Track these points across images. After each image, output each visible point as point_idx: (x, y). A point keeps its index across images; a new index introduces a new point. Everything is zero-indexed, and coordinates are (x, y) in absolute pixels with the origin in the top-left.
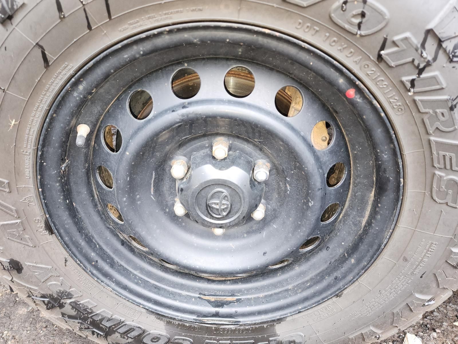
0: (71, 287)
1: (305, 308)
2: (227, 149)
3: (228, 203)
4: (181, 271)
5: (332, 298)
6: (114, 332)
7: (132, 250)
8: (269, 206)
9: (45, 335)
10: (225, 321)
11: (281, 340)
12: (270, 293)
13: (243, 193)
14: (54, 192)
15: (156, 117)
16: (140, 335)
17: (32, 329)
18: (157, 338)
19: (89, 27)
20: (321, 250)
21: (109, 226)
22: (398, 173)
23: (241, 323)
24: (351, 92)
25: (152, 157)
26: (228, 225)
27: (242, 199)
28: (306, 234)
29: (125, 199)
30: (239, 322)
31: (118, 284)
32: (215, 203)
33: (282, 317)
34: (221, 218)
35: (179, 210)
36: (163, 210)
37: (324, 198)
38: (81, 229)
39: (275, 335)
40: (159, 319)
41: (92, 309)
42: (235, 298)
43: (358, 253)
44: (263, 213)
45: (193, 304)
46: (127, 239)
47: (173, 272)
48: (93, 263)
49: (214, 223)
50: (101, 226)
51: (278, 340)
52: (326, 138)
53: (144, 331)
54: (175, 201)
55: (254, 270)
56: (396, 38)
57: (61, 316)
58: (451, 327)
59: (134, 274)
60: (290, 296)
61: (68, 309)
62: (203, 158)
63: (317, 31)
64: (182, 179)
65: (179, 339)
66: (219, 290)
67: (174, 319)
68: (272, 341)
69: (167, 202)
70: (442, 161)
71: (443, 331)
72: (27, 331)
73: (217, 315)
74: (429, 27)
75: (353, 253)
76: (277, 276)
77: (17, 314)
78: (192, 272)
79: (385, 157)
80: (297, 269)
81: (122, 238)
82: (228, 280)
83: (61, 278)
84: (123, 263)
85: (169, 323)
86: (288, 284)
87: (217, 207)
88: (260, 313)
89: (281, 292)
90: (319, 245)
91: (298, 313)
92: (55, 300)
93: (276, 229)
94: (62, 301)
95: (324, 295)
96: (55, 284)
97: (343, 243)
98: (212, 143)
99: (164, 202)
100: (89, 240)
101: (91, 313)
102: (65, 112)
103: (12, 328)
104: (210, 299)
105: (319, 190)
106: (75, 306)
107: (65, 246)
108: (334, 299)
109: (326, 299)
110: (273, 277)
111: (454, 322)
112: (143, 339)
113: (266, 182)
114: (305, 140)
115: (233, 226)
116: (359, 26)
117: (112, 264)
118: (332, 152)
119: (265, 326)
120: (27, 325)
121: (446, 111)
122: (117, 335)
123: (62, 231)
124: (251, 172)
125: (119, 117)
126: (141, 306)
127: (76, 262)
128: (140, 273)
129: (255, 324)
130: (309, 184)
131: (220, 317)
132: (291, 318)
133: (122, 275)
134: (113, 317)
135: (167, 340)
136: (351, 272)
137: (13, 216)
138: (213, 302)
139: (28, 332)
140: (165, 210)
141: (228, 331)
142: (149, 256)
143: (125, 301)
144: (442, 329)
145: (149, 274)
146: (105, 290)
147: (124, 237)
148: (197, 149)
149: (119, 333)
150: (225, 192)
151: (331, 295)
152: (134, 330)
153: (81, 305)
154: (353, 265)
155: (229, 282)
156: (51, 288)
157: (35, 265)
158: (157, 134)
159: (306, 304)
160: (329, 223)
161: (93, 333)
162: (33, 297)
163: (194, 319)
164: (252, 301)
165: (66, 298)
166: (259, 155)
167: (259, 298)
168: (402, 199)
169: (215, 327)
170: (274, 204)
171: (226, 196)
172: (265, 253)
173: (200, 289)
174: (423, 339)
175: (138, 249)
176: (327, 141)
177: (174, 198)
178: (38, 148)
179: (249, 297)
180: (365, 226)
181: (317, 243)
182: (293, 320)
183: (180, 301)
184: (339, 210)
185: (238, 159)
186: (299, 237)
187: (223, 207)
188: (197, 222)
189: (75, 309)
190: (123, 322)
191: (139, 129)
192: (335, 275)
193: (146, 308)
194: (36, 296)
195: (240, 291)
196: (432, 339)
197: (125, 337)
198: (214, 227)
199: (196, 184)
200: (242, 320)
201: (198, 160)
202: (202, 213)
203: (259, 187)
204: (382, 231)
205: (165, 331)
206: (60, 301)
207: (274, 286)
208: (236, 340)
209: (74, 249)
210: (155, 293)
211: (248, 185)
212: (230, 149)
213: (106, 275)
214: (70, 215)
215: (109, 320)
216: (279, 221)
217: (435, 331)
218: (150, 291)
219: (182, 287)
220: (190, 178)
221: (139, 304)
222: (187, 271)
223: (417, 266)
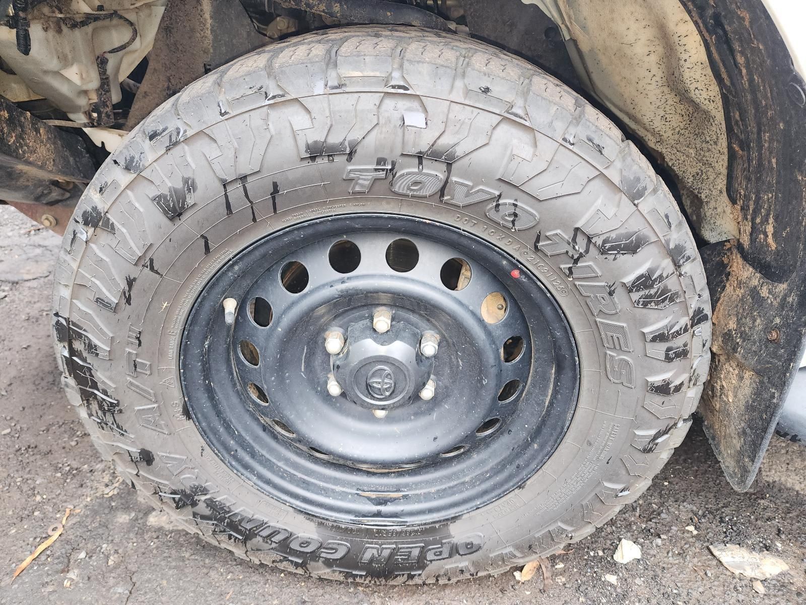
0: (206, 482)
1: (484, 503)
2: (389, 322)
3: (391, 382)
4: (334, 462)
5: (514, 490)
6: (255, 535)
7: (275, 437)
8: (440, 383)
9: (157, 548)
10: (388, 521)
11: (456, 542)
12: (443, 487)
13: (408, 370)
14: (195, 373)
15: (312, 292)
16: (287, 538)
17: (140, 541)
18: (307, 542)
19: (254, 220)
20: (502, 434)
21: (248, 408)
22: (572, 351)
23: (408, 524)
24: (516, 273)
25: (306, 331)
26: (392, 406)
27: (407, 377)
28: (481, 415)
29: (273, 378)
30: (407, 522)
31: (260, 477)
32: (376, 381)
33: (457, 515)
34: (383, 398)
35: (334, 389)
36: (315, 389)
37: (499, 375)
38: (219, 413)
39: (449, 536)
40: (309, 519)
41: (231, 507)
42: (401, 494)
43: (541, 437)
44: (432, 391)
45: (350, 501)
46: (270, 423)
47: (324, 464)
48: (232, 453)
49: (375, 405)
50: (239, 409)
51: (452, 542)
52: (502, 306)
53: (291, 534)
54: (328, 378)
55: (423, 458)
56: (548, 234)
57: (191, 517)
58: (682, 532)
59: (278, 466)
60: (467, 489)
61: (202, 508)
62: (363, 330)
63: (475, 224)
64: (339, 354)
65: (334, 543)
66: (381, 485)
67: (327, 519)
68: (445, 543)
69: (318, 379)
70: (611, 342)
71: (671, 537)
72: (133, 543)
73: (378, 514)
74: (577, 226)
75: (536, 437)
76: (451, 466)
77: (116, 523)
78: (349, 463)
79: (558, 334)
80: (476, 457)
81: (263, 422)
82: (392, 473)
83: (196, 470)
84: (264, 453)
85: (321, 524)
86: (465, 476)
87: (379, 386)
88: (431, 511)
89: (456, 485)
90: (500, 428)
91: (476, 509)
92: (187, 496)
93: (448, 409)
94: (196, 498)
95: (506, 487)
96: (189, 478)
97: (526, 426)
98: (372, 313)
99: (316, 379)
100: (228, 427)
101: (229, 512)
102: (217, 291)
103: (112, 540)
104: (370, 495)
105: (492, 367)
106: (211, 504)
107: (203, 433)
108: (517, 491)
109: (508, 492)
110: (448, 467)
111: (687, 526)
112: (290, 543)
113: (435, 357)
114: (474, 314)
115: (398, 407)
116: (513, 222)
117: (253, 454)
118: (506, 324)
119: (437, 526)
120: (132, 535)
121: (606, 296)
122: (259, 539)
123: (199, 416)
124: (418, 345)
125: (270, 289)
126: (288, 504)
127: (214, 451)
128: (284, 464)
129: (425, 524)
130: (481, 360)
131: (382, 517)
132: (468, 515)
133: (265, 466)
134: (255, 517)
135: (319, 544)
136: (535, 459)
137: (151, 400)
138: (373, 499)
139: (135, 544)
140: (316, 389)
141: (393, 534)
142: (295, 444)
143: (268, 497)
144: (670, 534)
145: (296, 466)
146: (245, 484)
147: (265, 421)
148: (356, 320)
149: (262, 536)
150: (388, 369)
151: (513, 486)
152: (279, 532)
153: (217, 503)
154: (536, 451)
155: (393, 474)
156: (184, 482)
157: (168, 455)
158: (313, 309)
159: (485, 498)
160: (509, 403)
161: (230, 537)
162: (160, 494)
163: (351, 520)
164: (422, 497)
165: (201, 495)
166: (427, 325)
167: (429, 493)
168: (580, 378)
169: (376, 529)
170: (446, 381)
171: (389, 374)
172: (435, 439)
173: (357, 483)
174: (642, 547)
175: (282, 435)
176: (504, 309)
177: (327, 374)
178: (185, 327)
179: (418, 492)
180: (548, 407)
181: (498, 425)
182: (470, 518)
183: (334, 498)
184: (521, 387)
185: (402, 332)
186: (473, 419)
187: (385, 387)
188: (355, 403)
189: (209, 508)
190: (266, 523)
191: (293, 304)
192: (517, 464)
193: (294, 506)
194: (165, 493)
195: (406, 486)
196: (655, 546)
197: (268, 541)
198: (375, 409)
199: (355, 361)
200: (410, 520)
201: (357, 333)
202: (362, 393)
203: (427, 363)
204: (565, 412)
205: (316, 534)
206: (193, 498)
207: (449, 478)
208: (403, 544)
209: (211, 436)
210: (303, 488)
211: (414, 361)
212: (393, 319)
213: (246, 467)
214: (209, 397)
215: (250, 521)
216: (452, 400)
217: (660, 537)
218: (298, 486)
219: (336, 481)
220: (348, 352)
221: (284, 502)
222: (341, 462)
223: (602, 450)
